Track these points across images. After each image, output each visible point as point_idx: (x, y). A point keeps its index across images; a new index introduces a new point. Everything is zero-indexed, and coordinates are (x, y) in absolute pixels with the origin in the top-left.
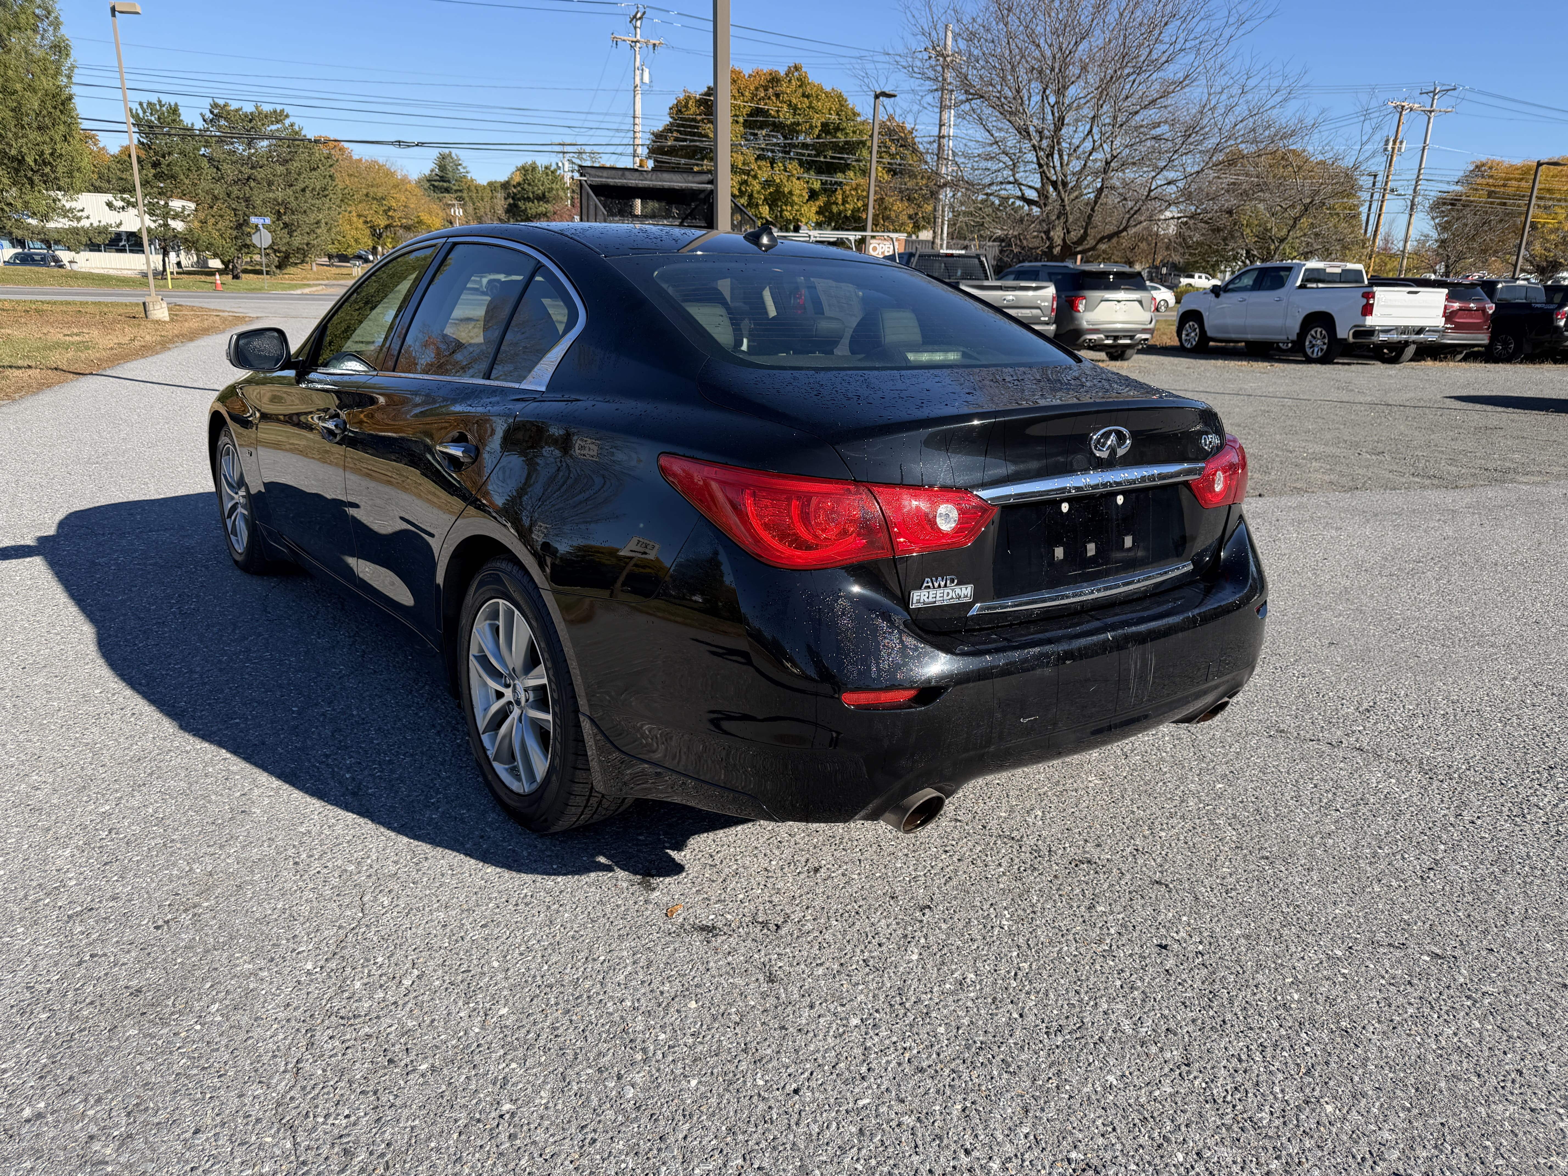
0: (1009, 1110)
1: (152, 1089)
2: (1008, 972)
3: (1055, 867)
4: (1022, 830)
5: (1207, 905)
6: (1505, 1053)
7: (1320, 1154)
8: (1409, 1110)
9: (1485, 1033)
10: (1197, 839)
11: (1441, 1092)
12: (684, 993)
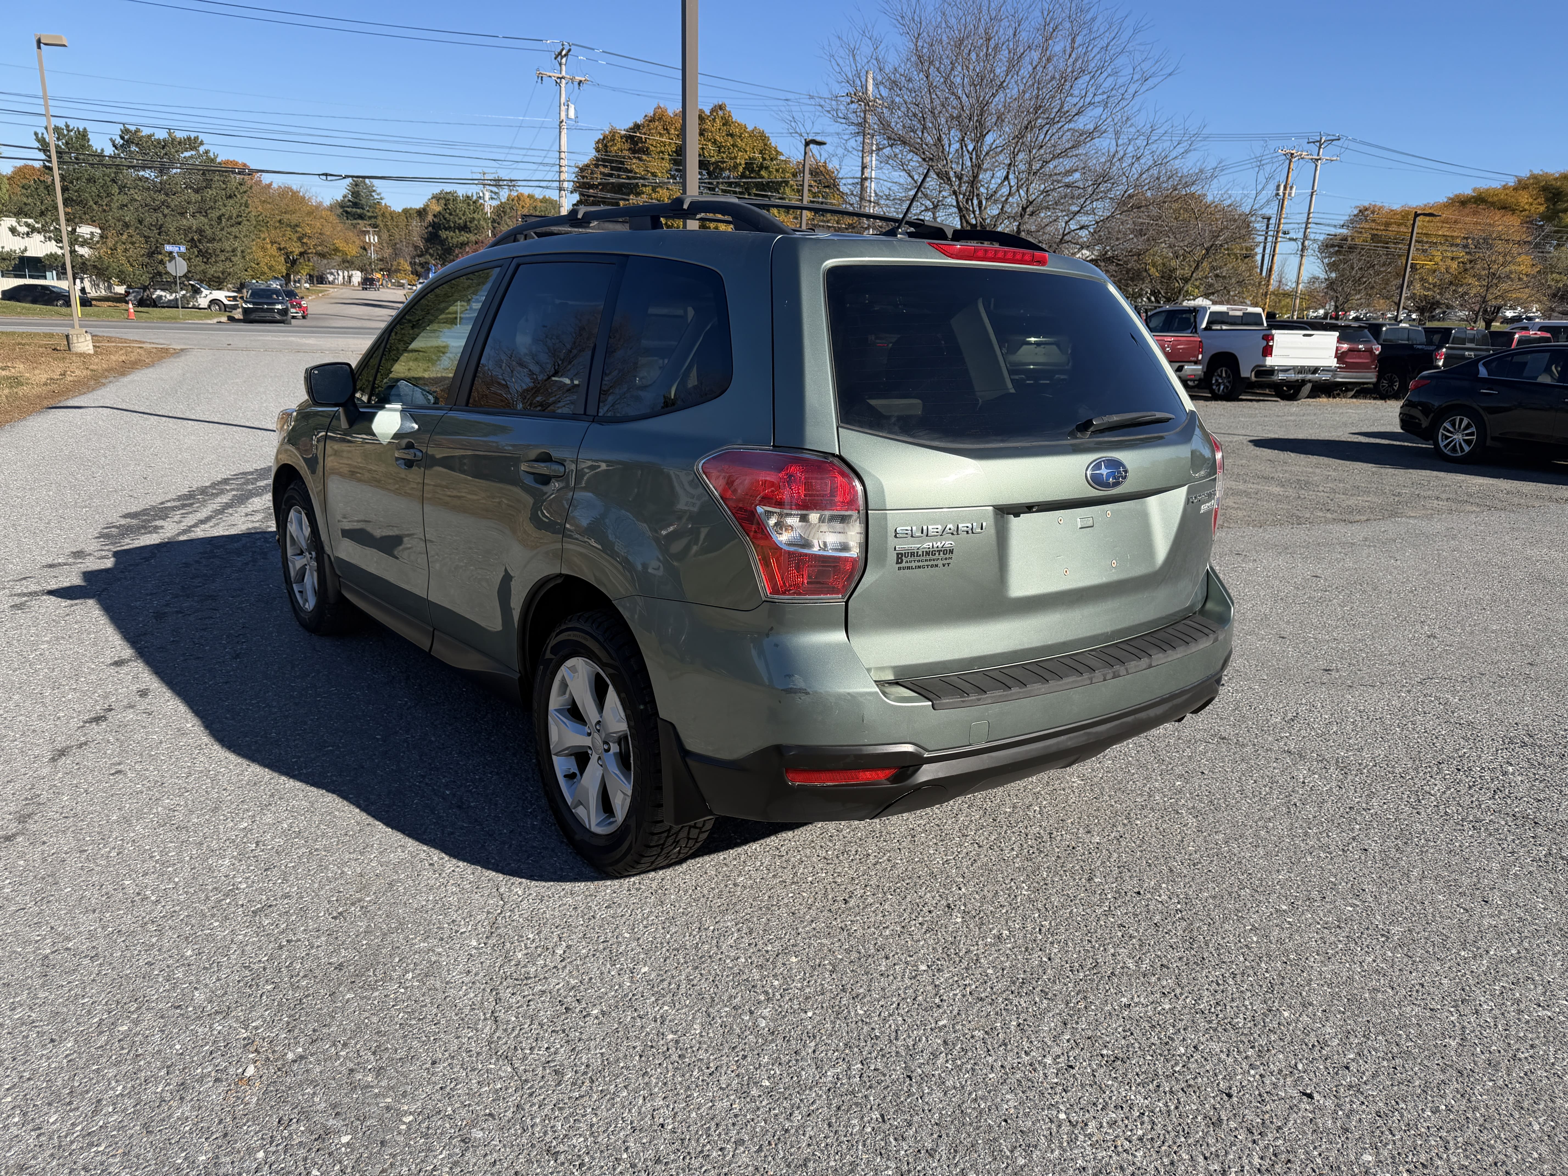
0: (1053, 1024)
1: (385, 1036)
3: (1057, 850)
4: (1026, 822)
5: (1180, 875)
6: (1411, 972)
7: (1282, 1044)
8: (1344, 1013)
9: (1396, 960)
10: (1165, 826)
11: (1366, 1000)
12: (785, 951)
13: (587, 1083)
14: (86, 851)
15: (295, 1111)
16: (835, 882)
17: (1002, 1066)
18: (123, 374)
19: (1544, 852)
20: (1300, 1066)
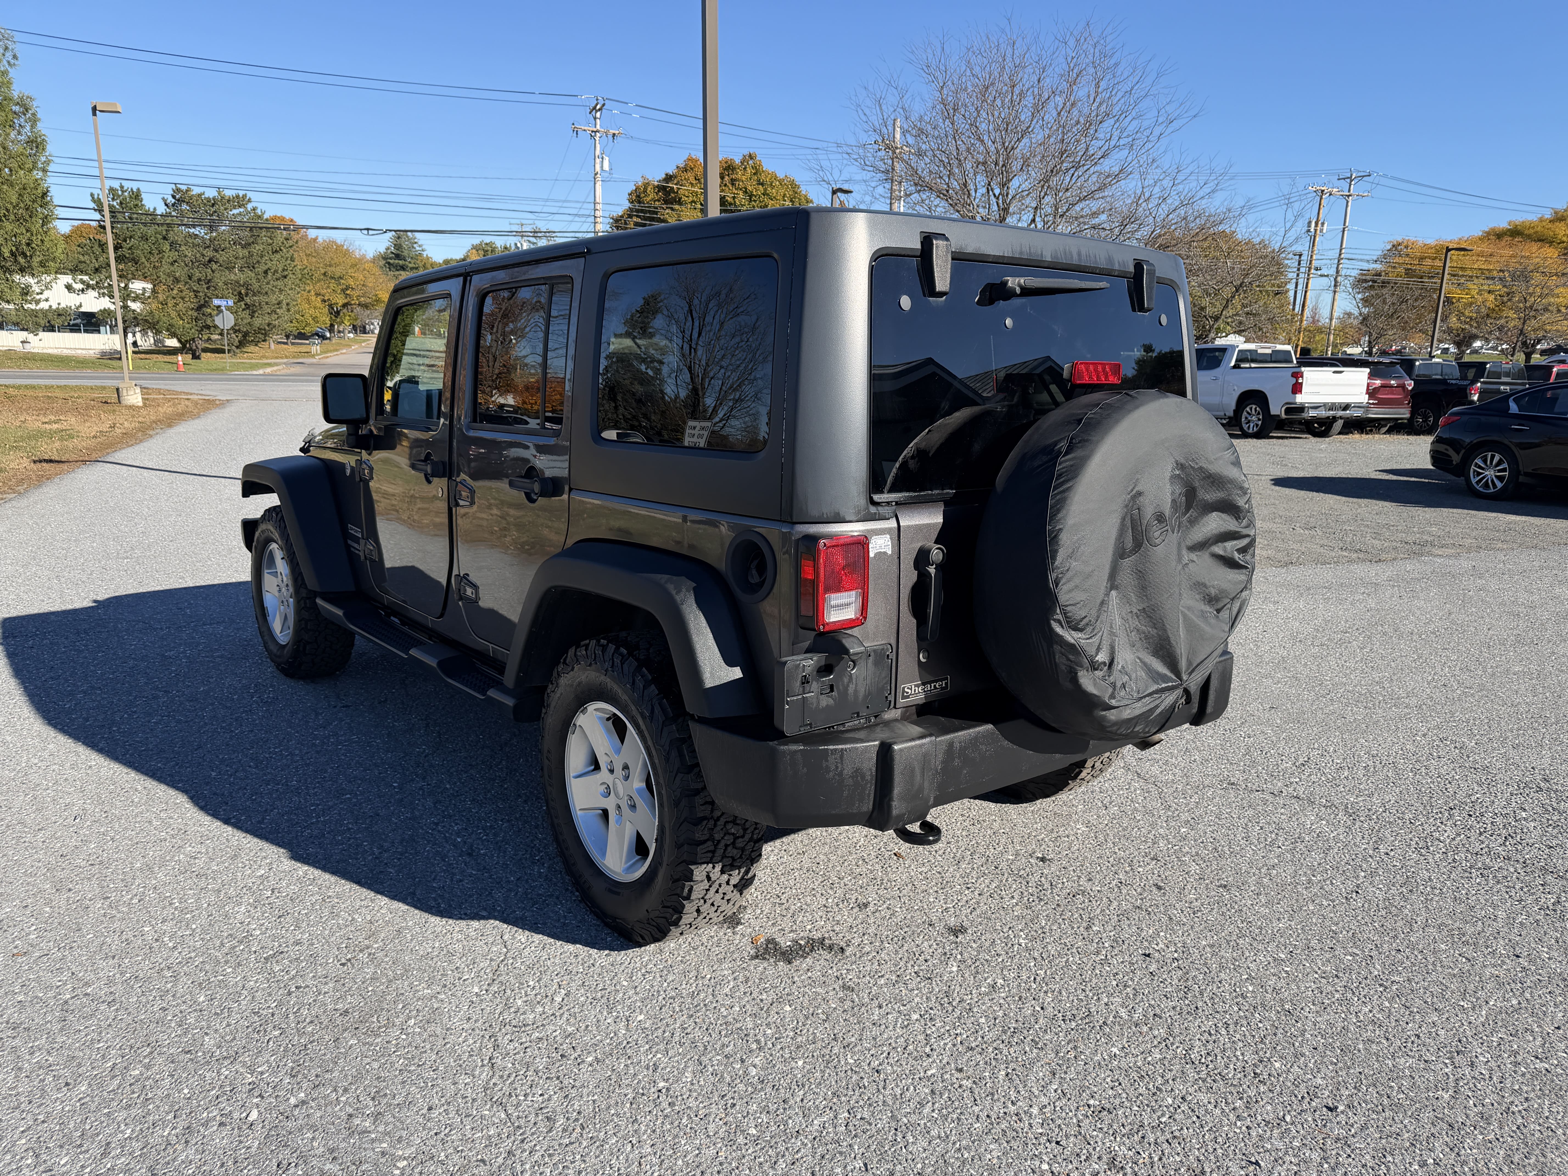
0: (1041, 1074)
1: (384, 1081)
2: (1029, 978)
3: (1057, 898)
4: (1028, 869)
5: (1178, 923)
6: (1407, 1023)
7: (1271, 1095)
8: (1336, 1064)
9: (1393, 1010)
11: (1359, 1051)
12: (780, 1000)
13: (578, 1130)
14: (109, 898)
15: (294, 1155)
16: (834, 931)
17: (988, 1116)
18: (170, 426)
19: (1552, 900)
20: (1288, 1118)
